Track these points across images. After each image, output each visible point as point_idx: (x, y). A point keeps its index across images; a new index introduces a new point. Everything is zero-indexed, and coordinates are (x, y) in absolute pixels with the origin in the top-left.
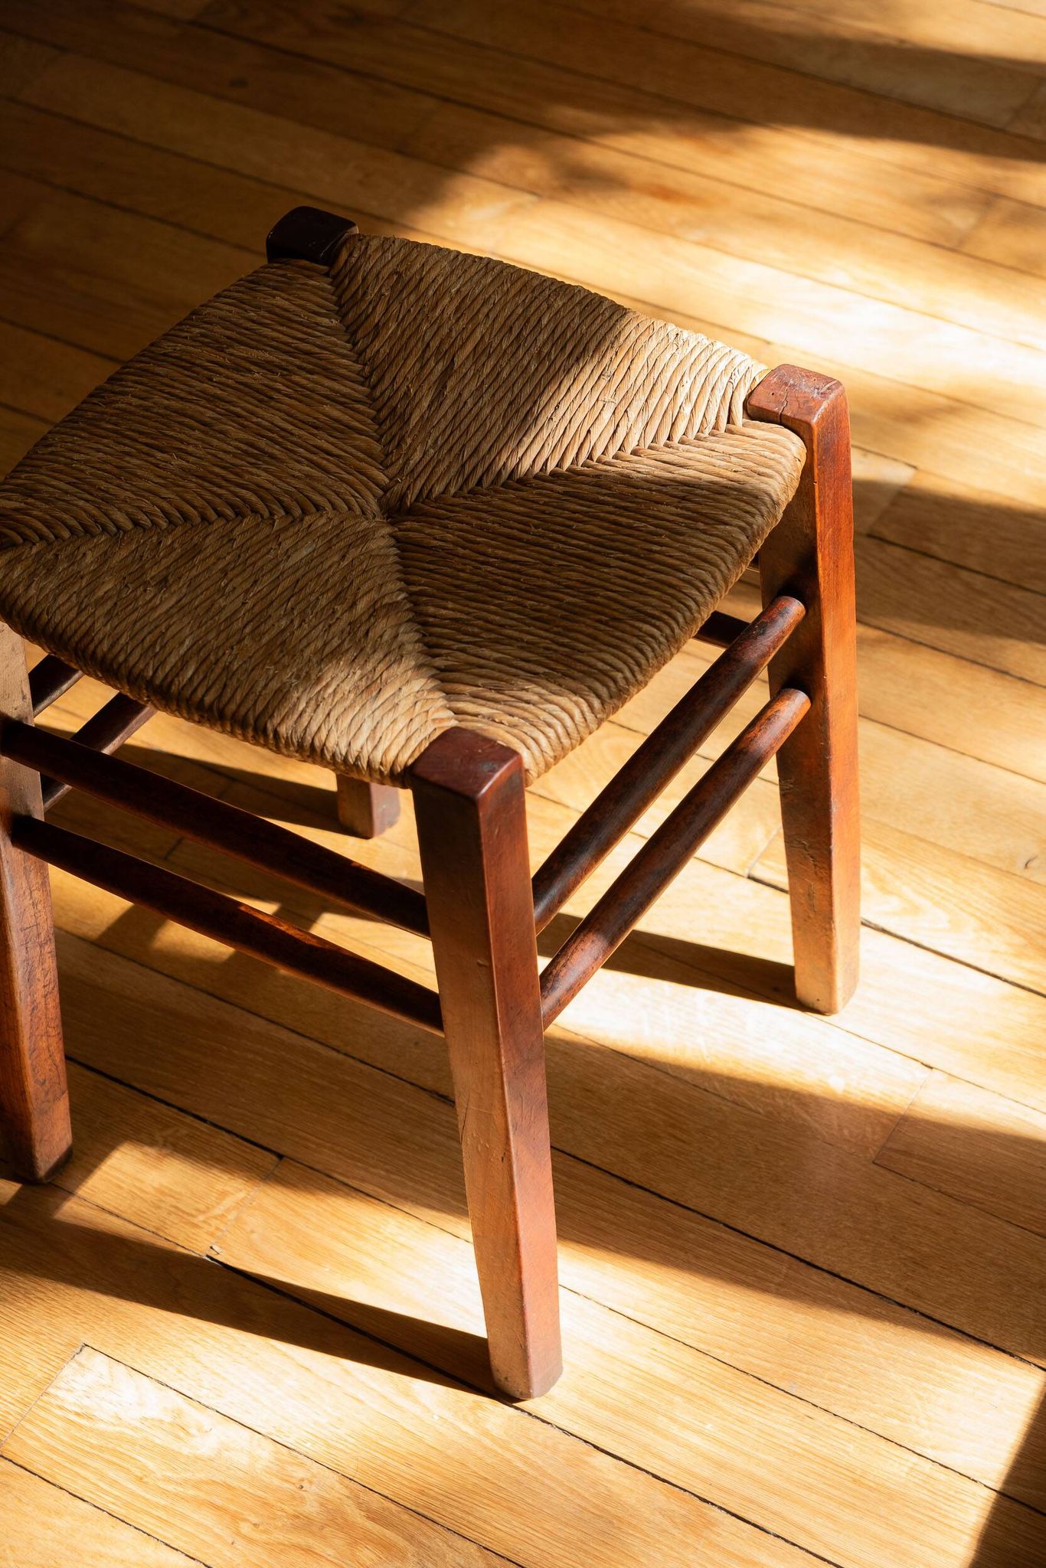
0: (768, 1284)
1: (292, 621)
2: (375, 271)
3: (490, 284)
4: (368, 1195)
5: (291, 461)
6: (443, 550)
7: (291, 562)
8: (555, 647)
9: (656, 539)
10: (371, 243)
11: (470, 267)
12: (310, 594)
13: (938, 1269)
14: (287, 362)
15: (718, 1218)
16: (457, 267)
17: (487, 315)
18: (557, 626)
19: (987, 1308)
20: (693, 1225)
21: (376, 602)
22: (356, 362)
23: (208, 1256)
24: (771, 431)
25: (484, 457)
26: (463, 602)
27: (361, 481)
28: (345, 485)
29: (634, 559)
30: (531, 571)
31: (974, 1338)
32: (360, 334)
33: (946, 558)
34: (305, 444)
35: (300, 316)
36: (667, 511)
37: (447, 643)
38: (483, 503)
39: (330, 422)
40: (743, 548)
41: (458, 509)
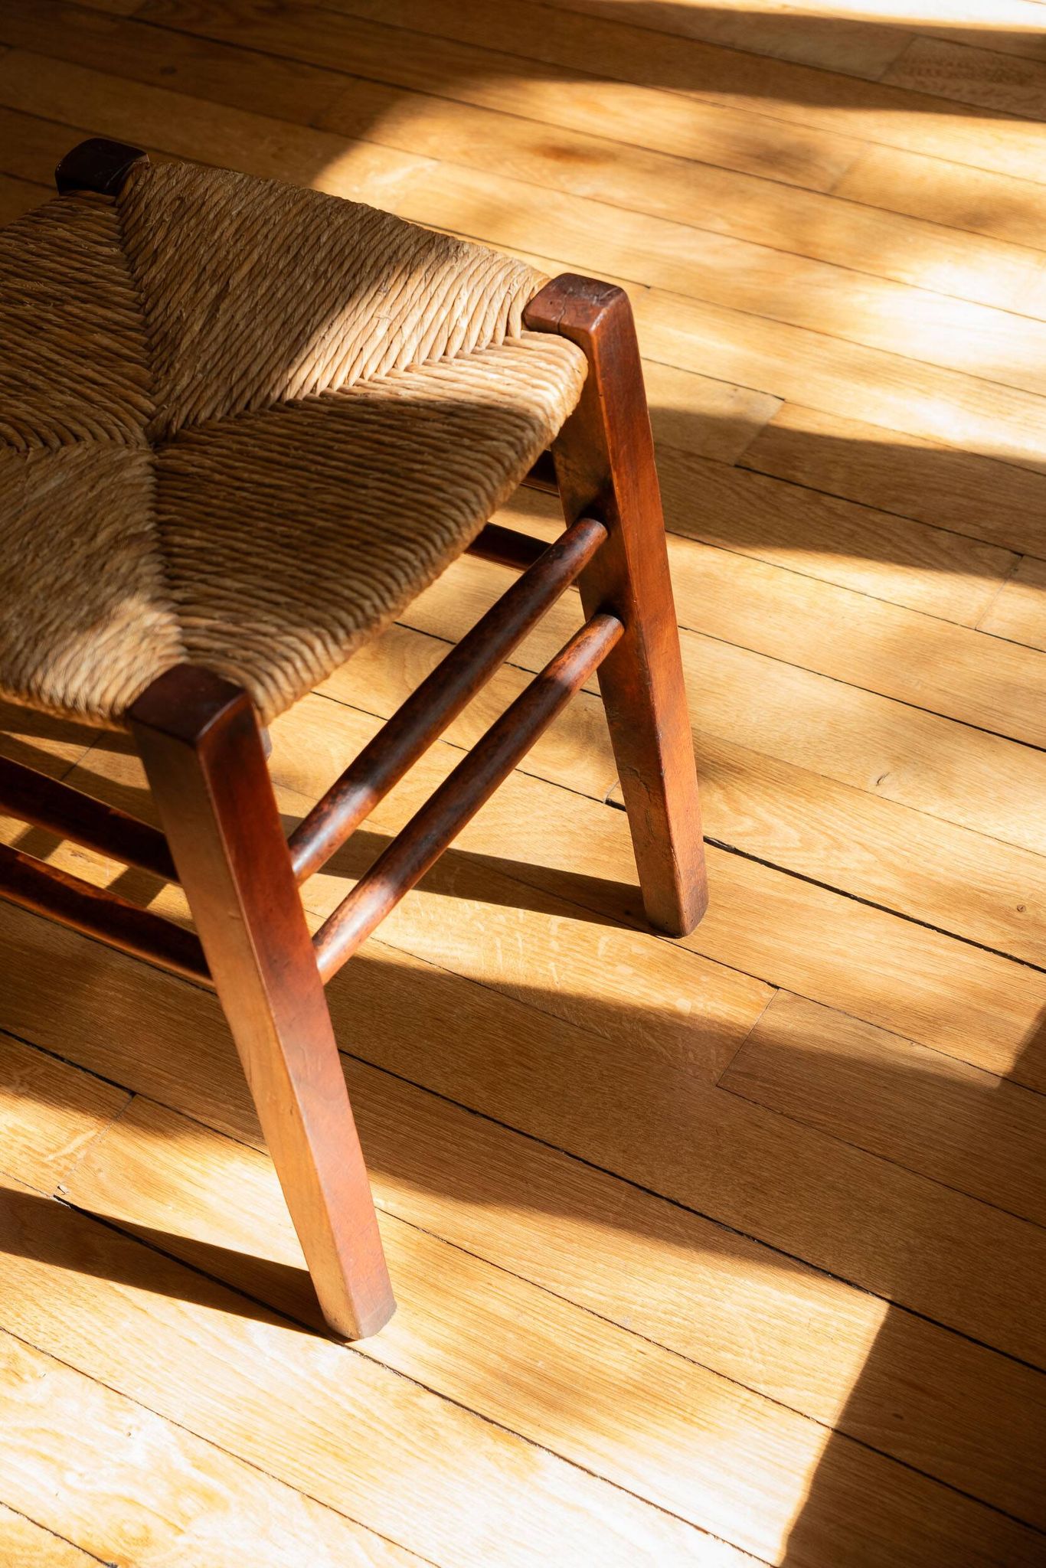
0: (607, 1213)
1: (25, 557)
2: (158, 197)
3: (272, 206)
4: (216, 1131)
5: (53, 392)
6: (200, 476)
7: (37, 495)
8: (300, 574)
9: (419, 457)
10: (157, 170)
11: (253, 190)
12: (50, 527)
13: (777, 1194)
14: (62, 292)
15: (560, 1146)
16: (241, 190)
17: (266, 237)
18: (306, 552)
19: (826, 1235)
20: (535, 1154)
21: (119, 533)
22: (132, 289)
23: (55, 1196)
24: (547, 341)
25: (253, 380)
26: (210, 529)
27: (125, 409)
28: (108, 415)
29: (393, 479)
30: (286, 495)
31: (812, 1266)
32: (138, 261)
33: (810, 485)
34: (70, 374)
35: (81, 247)
36: (433, 428)
37: (188, 574)
38: (247, 426)
39: (99, 351)
40: (511, 464)
41: (220, 434)
